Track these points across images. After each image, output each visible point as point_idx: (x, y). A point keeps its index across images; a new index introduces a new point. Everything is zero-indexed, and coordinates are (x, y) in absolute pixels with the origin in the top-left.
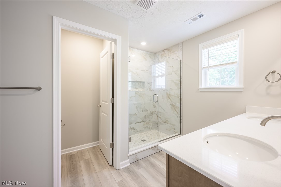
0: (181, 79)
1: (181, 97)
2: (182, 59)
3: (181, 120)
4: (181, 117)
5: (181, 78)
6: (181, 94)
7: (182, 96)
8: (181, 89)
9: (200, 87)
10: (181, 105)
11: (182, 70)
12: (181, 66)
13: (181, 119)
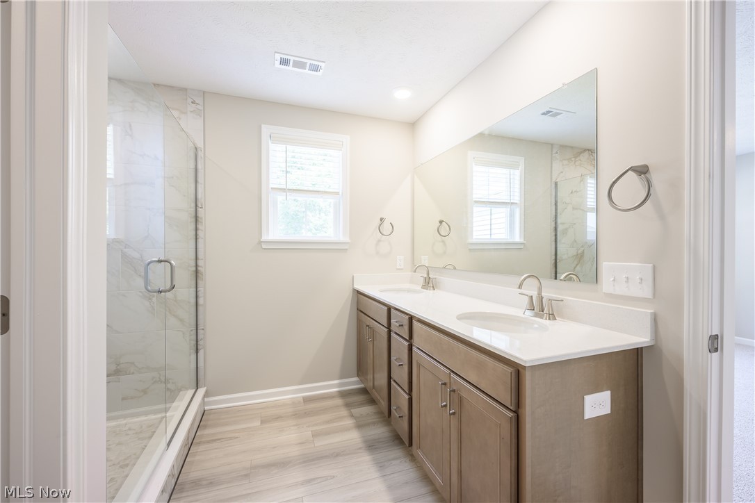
0: (199, 210)
1: (199, 268)
2: (200, 145)
3: (200, 343)
4: (200, 332)
5: (199, 205)
6: (200, 255)
7: (200, 263)
8: (200, 241)
9: (264, 238)
10: (200, 294)
11: (200, 179)
12: (200, 166)
13: (200, 336)
